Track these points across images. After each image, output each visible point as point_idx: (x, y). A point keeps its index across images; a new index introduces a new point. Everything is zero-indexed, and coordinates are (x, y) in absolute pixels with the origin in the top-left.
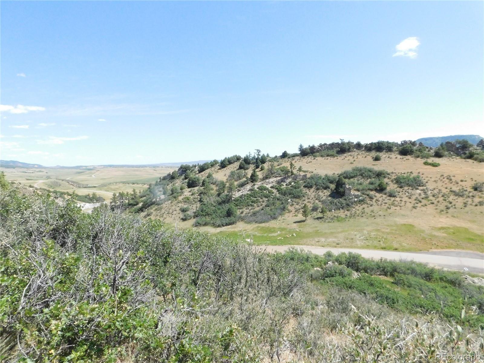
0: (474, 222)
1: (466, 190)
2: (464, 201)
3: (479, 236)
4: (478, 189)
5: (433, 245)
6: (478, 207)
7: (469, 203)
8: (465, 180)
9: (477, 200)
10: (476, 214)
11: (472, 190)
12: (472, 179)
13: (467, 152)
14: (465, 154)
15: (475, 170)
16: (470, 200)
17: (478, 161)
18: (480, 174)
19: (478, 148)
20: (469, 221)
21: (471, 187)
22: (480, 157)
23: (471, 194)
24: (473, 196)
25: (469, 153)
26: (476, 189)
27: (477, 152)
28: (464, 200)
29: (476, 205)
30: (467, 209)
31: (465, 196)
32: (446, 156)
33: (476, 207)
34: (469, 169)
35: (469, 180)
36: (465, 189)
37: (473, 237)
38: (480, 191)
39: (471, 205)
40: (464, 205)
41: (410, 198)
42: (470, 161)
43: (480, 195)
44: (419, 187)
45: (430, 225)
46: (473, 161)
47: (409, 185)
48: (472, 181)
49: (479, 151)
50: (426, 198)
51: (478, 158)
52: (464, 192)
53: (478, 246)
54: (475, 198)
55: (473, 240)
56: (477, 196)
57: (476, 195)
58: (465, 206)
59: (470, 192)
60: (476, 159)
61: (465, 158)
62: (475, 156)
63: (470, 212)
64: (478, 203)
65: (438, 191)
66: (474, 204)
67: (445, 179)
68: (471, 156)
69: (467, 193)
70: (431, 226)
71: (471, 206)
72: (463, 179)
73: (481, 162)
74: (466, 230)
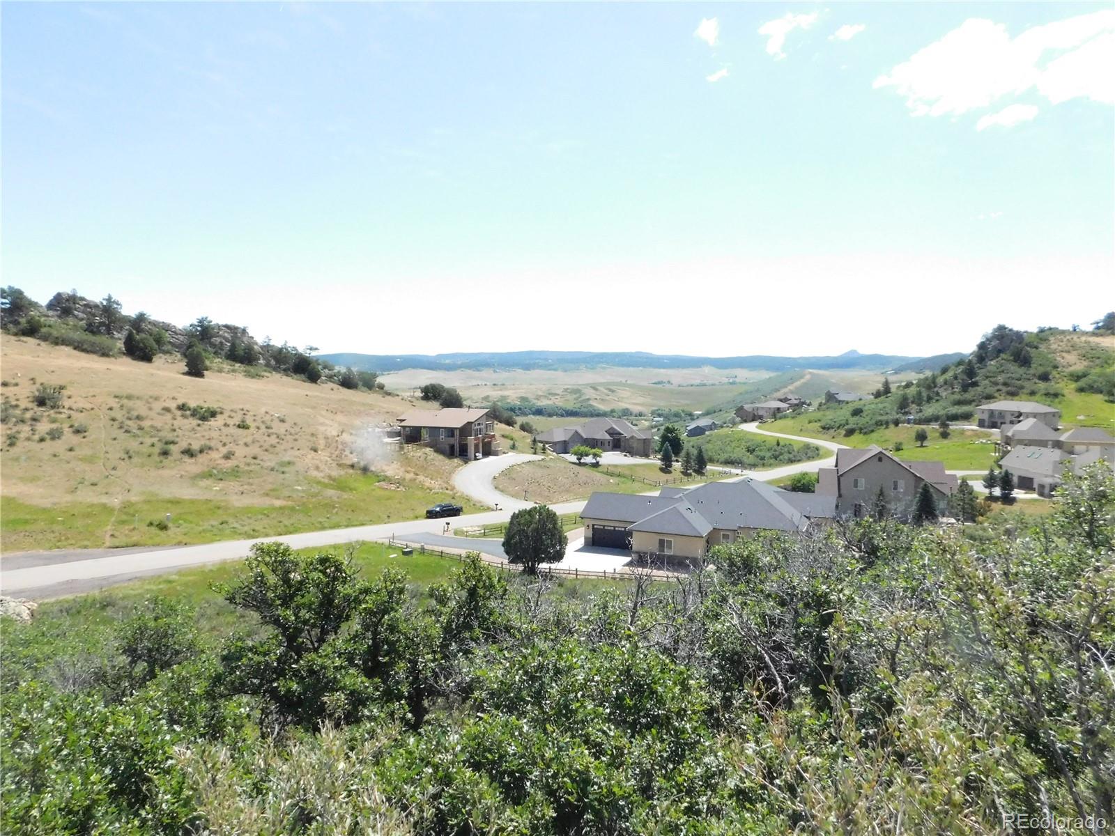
0: (34, 479)
1: (17, 406)
2: (9, 432)
3: (44, 510)
4: (47, 401)
6: (48, 443)
7: (22, 435)
8: (14, 381)
9: (43, 427)
10: (41, 460)
11: (30, 405)
12: (32, 379)
13: (23, 321)
14: (16, 323)
15: (41, 361)
16: (25, 429)
17: (52, 343)
18: (52, 369)
19: (51, 313)
20: (22, 479)
21: (31, 399)
22: (55, 333)
23: (28, 415)
24: (34, 420)
25: (28, 322)
26: (41, 402)
27: (48, 323)
28: (10, 429)
29: (42, 440)
30: (14, 451)
31: (14, 420)
33: (43, 445)
34: (29, 358)
35: (25, 383)
36: (14, 403)
37: (28, 517)
38: (53, 407)
39: (28, 439)
40: (8, 442)
42: (31, 341)
43: (53, 415)
46: (38, 341)
48: (34, 383)
49: (52, 320)
51: (50, 334)
52: (11, 411)
53: (40, 537)
54: (38, 424)
55: (26, 522)
56: (45, 419)
57: (42, 416)
58: (11, 445)
59: (27, 409)
60: (45, 338)
61: (16, 334)
62: (44, 330)
63: (23, 458)
64: (47, 433)
66: (37, 437)
68: (32, 331)
69: (18, 412)
71: (26, 443)
72: (8, 380)
73: (57, 344)
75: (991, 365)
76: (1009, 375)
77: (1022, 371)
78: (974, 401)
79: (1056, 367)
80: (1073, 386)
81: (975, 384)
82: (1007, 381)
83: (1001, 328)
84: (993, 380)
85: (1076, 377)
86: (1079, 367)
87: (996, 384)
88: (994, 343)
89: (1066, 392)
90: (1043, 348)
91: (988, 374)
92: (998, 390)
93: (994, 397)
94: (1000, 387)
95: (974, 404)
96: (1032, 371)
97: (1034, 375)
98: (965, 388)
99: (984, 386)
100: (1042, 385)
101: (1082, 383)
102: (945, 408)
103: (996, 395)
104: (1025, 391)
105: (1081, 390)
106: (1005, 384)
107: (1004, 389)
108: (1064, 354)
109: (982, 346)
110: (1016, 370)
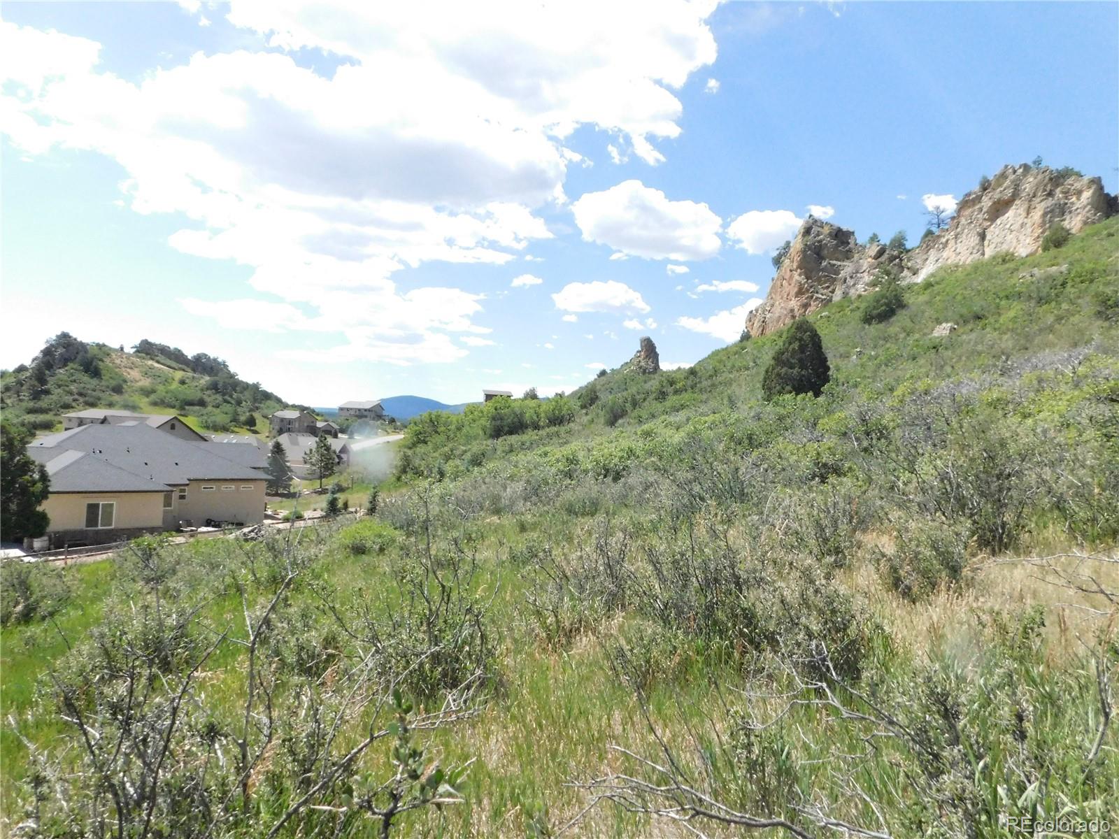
75: (61, 373)
76: (82, 385)
77: (94, 382)
78: (50, 410)
79: (125, 381)
80: (146, 400)
81: (47, 392)
82: (82, 391)
83: (65, 336)
84: (67, 389)
85: (147, 392)
86: (146, 383)
87: (71, 393)
88: (61, 350)
89: (142, 405)
90: (107, 360)
91: (60, 383)
92: (75, 400)
93: (73, 407)
94: (76, 397)
95: (51, 413)
96: (103, 383)
97: (108, 387)
98: (36, 396)
99: (57, 395)
100: (116, 397)
101: (153, 397)
102: (17, 416)
103: (74, 404)
104: (103, 402)
105: (155, 404)
106: (81, 394)
107: (81, 400)
108: (128, 370)
109: (47, 352)
110: (89, 382)
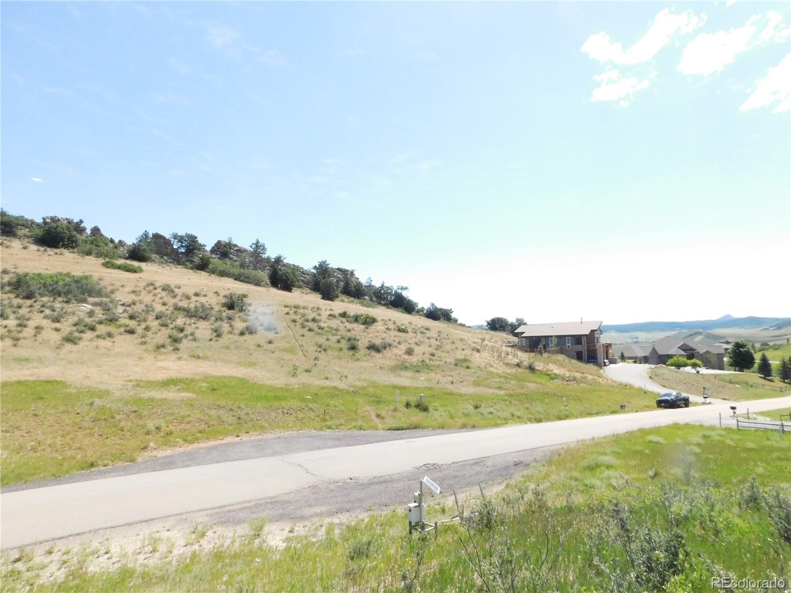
5: (148, 433)
11: (224, 309)
32: (153, 261)
41: (57, 320)
44: (90, 299)
45: (128, 376)
47: (56, 293)
50: (111, 321)
65: (145, 308)
67: (159, 290)
70: (131, 378)
74: (242, 381)
